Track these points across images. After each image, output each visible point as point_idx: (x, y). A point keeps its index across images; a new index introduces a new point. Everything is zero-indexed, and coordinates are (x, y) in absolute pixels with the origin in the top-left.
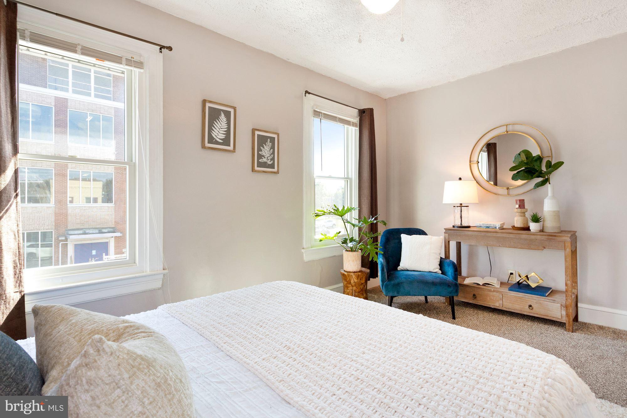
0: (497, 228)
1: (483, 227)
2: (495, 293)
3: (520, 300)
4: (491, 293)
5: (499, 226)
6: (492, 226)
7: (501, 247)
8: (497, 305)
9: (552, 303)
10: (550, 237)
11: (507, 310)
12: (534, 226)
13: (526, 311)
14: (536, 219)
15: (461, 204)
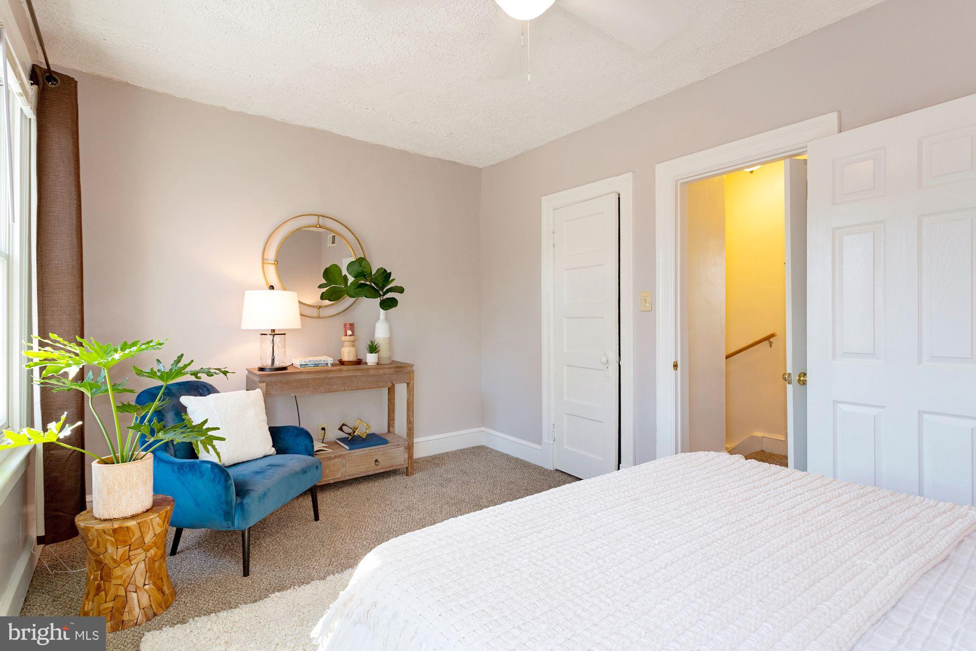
0: (329, 365)
1: (310, 366)
2: (336, 460)
3: (366, 457)
4: (332, 462)
5: (332, 362)
6: (322, 362)
7: (347, 390)
8: (339, 476)
9: (397, 449)
10: (398, 370)
11: (351, 477)
12: (371, 359)
13: (372, 469)
14: (373, 349)
15: (273, 331)
